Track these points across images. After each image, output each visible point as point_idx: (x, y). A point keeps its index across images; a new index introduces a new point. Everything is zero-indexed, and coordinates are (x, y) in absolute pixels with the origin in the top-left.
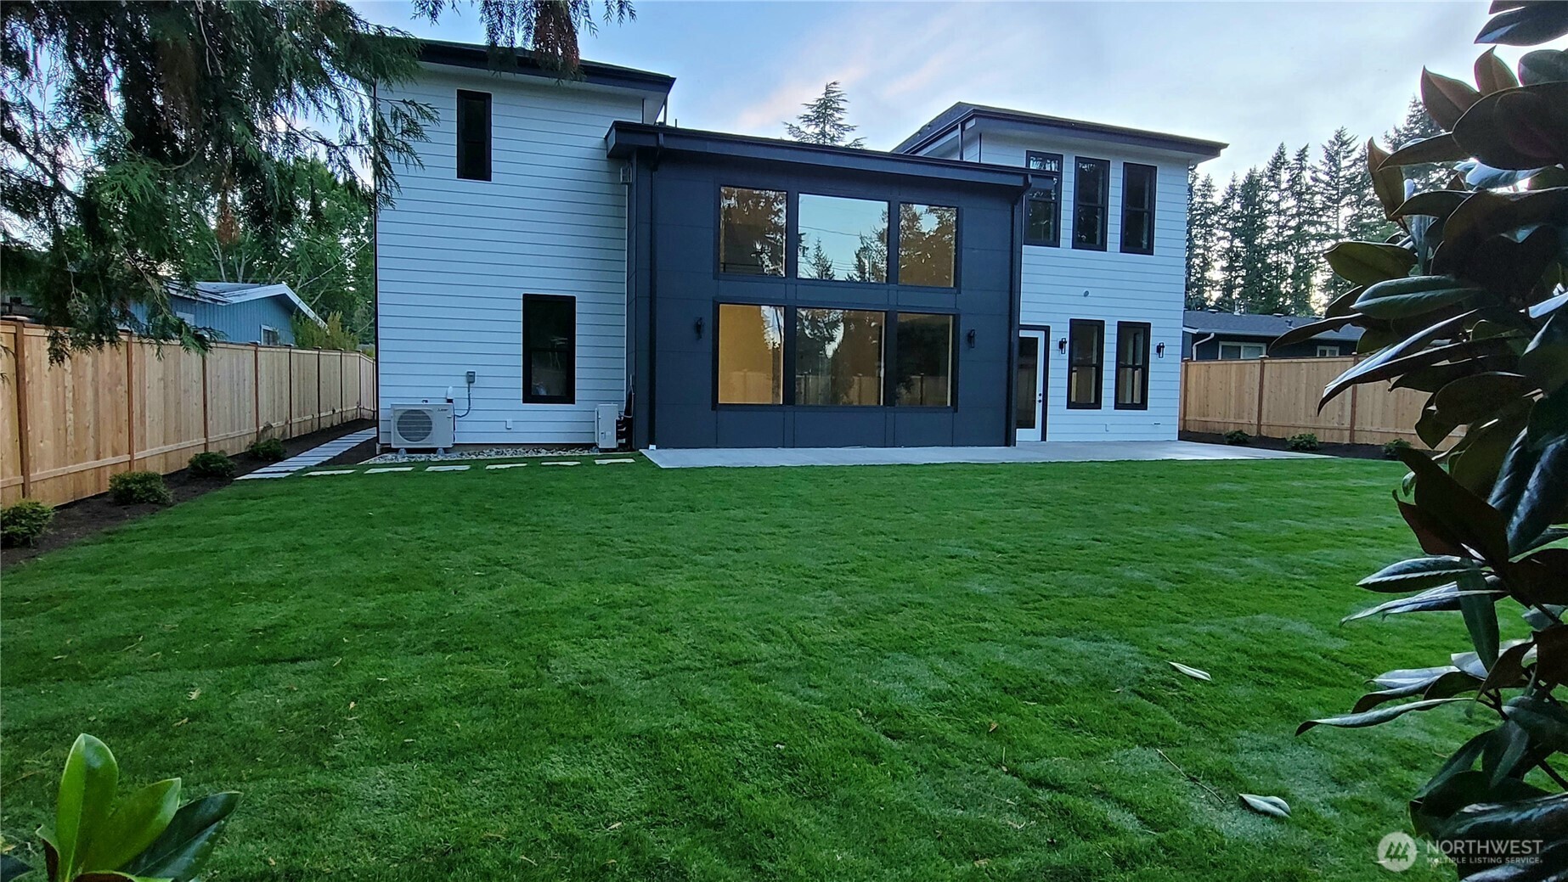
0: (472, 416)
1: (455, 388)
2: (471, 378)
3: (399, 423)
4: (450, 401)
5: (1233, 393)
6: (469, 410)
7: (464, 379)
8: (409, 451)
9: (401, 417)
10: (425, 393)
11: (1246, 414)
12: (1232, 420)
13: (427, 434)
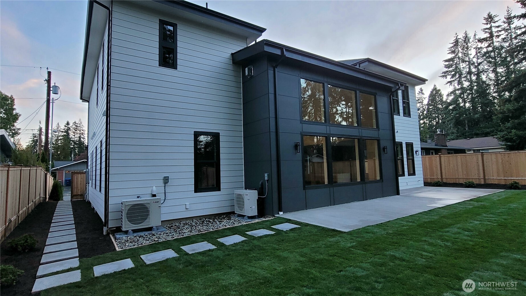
0: (167, 203)
1: (157, 188)
2: (166, 180)
3: (127, 214)
4: (154, 196)
5: (428, 168)
6: (165, 200)
7: (162, 181)
8: (134, 231)
9: (129, 210)
10: (139, 192)
11: (435, 175)
12: (429, 177)
13: (146, 219)
